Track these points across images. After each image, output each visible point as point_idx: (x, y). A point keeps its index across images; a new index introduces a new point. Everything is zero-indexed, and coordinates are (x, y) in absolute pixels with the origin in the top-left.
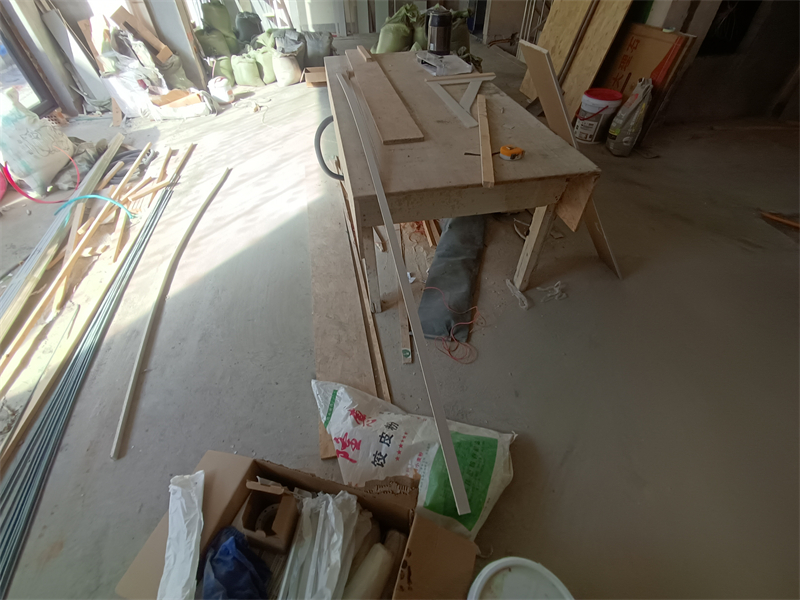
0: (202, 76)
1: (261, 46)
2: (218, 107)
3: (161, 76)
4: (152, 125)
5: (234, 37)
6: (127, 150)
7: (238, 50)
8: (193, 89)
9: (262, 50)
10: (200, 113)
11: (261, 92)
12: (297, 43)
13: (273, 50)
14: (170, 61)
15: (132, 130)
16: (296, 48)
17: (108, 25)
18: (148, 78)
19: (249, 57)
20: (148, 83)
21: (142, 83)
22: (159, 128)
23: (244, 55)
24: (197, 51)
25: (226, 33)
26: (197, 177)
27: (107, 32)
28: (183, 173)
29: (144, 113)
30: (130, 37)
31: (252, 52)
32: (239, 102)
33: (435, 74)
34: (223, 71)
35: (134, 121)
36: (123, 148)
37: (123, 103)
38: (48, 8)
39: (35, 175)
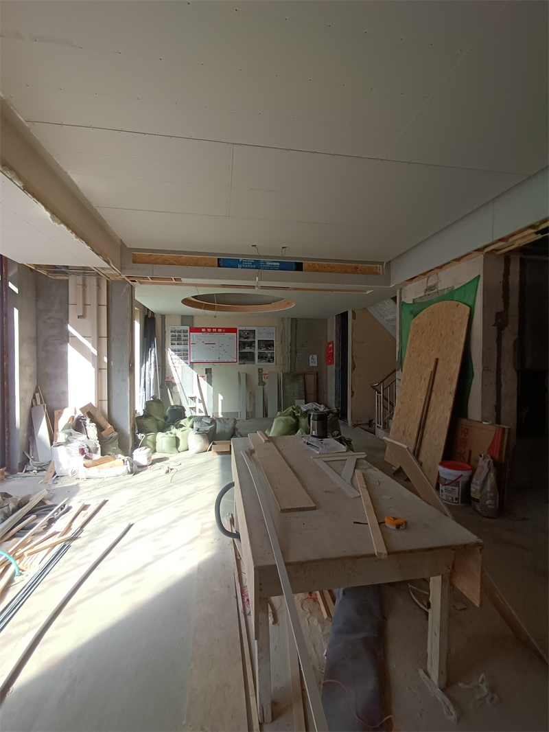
0: (131, 446)
1: (182, 426)
2: (136, 469)
3: (99, 446)
4: (75, 483)
5: (163, 420)
6: (45, 504)
7: (163, 429)
8: (120, 456)
9: (182, 429)
10: (119, 474)
11: (174, 458)
12: (209, 425)
13: (191, 429)
14: (110, 436)
15: (57, 486)
16: (208, 428)
17: (75, 413)
18: (88, 447)
19: (171, 433)
20: (86, 451)
21: (82, 451)
22: (80, 486)
23: (168, 432)
24: (133, 429)
25: (158, 418)
26: (98, 532)
27: (73, 417)
28: (86, 528)
29: (73, 473)
30: (88, 421)
31: (174, 430)
32: (154, 466)
33: (318, 452)
34: (148, 443)
35: (62, 479)
36: (42, 502)
37: (60, 464)
38: (39, 403)
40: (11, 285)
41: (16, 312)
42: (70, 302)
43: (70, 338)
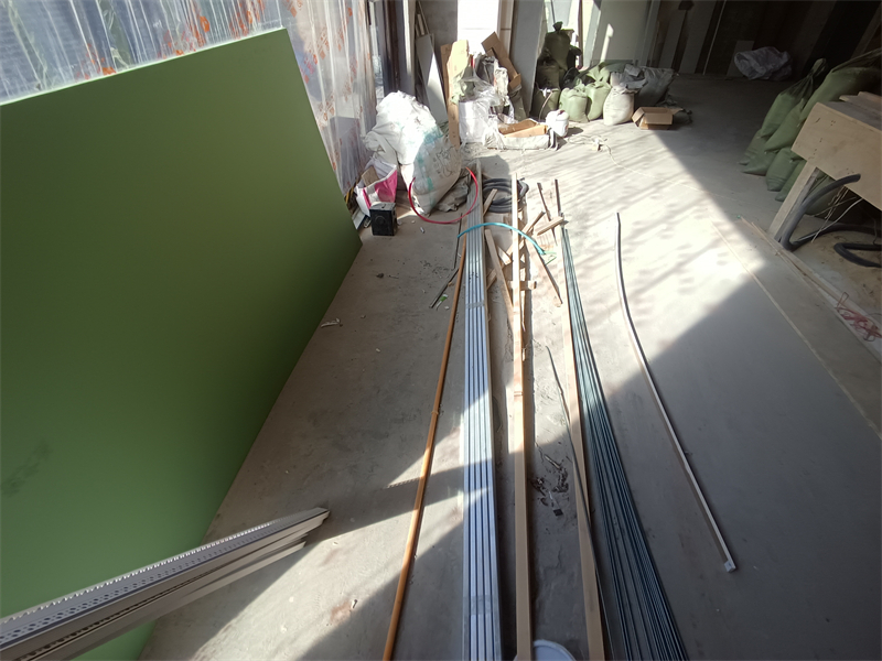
1: (592, 80)
2: (556, 141)
3: (509, 104)
9: (594, 85)
10: (539, 146)
13: (609, 85)
14: (516, 90)
15: (473, 156)
16: (639, 84)
19: (579, 90)
21: (491, 111)
23: (575, 88)
27: (472, 57)
28: (564, 212)
29: (487, 140)
30: (495, 64)
31: (581, 86)
32: (571, 138)
38: (423, 33)
39: (432, 194)
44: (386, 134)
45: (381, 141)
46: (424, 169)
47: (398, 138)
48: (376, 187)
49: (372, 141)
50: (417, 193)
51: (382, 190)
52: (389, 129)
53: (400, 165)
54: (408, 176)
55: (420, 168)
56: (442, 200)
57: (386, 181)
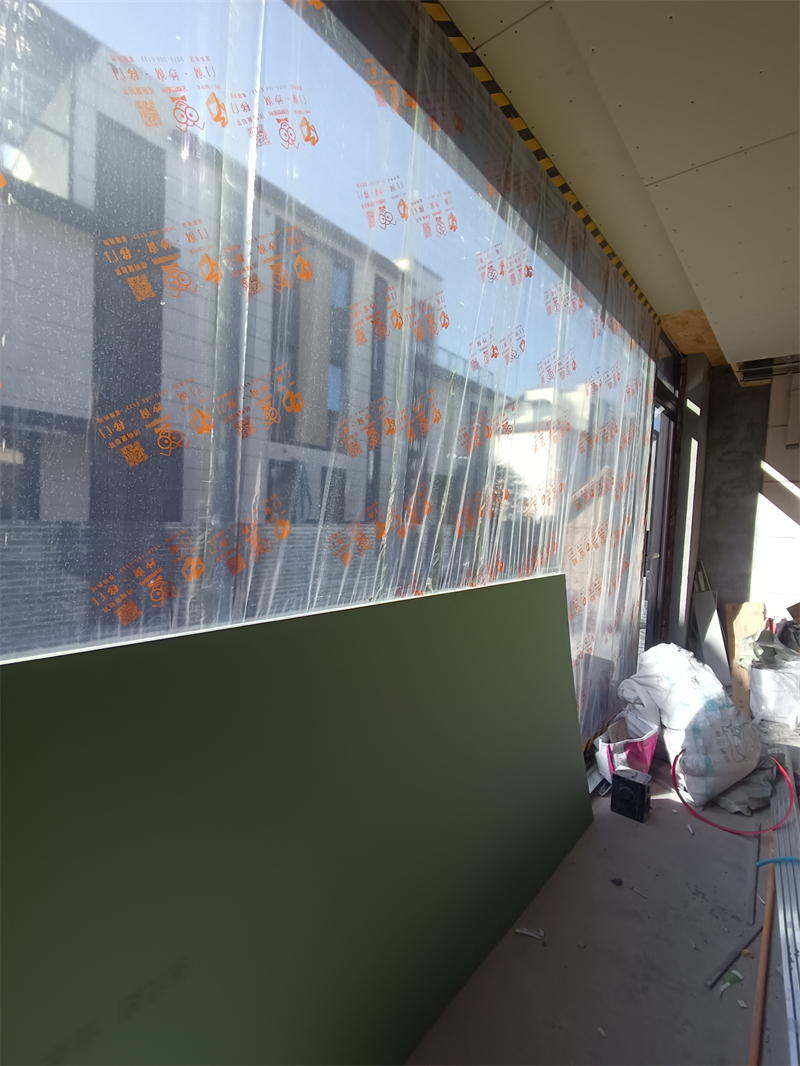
38: (703, 588)
39: (711, 780)
40: (690, 405)
41: (694, 444)
42: (771, 422)
43: (765, 485)
44: (648, 687)
45: (641, 693)
46: (700, 742)
47: (664, 695)
48: (626, 747)
49: (628, 689)
50: (686, 771)
51: (634, 753)
52: (654, 681)
53: (662, 727)
54: (674, 744)
55: (695, 739)
56: (726, 792)
57: (642, 742)
